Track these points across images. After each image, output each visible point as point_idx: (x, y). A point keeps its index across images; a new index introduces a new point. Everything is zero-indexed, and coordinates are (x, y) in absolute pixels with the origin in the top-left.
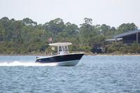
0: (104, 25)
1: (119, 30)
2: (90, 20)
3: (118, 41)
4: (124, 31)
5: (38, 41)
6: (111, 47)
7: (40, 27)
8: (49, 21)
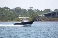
0: (38, 10)
1: (44, 12)
2: (32, 7)
3: (43, 16)
4: (46, 12)
5: (10, 16)
6: (40, 19)
7: (11, 10)
8: (15, 8)
